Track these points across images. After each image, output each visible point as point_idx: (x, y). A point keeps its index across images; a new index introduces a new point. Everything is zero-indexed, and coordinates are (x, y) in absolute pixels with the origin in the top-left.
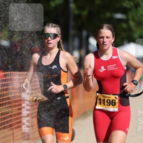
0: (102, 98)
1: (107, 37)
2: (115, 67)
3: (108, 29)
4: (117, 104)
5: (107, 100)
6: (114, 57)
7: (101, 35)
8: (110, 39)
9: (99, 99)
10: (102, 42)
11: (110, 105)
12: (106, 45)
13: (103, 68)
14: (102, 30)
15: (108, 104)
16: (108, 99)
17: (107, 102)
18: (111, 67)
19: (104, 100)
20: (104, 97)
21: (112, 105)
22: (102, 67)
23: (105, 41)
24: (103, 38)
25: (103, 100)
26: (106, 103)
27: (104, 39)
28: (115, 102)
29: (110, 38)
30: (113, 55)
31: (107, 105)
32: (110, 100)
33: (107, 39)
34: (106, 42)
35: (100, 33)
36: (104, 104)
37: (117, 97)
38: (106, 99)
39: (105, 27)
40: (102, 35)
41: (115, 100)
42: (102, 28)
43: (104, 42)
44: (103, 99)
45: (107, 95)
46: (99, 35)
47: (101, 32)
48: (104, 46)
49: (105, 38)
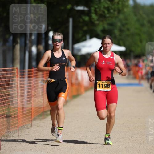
1: (109, 44)
2: (111, 63)
3: (109, 39)
6: (112, 57)
7: (105, 43)
9: (99, 84)
14: (105, 39)
17: (105, 86)
18: (109, 63)
19: (103, 85)
20: (102, 82)
22: (104, 62)
23: (107, 46)
24: (106, 44)
30: (111, 56)
31: (105, 88)
32: (106, 84)
33: (108, 45)
36: (103, 87)
37: (111, 82)
38: (104, 84)
39: (107, 37)
43: (106, 47)
47: (104, 41)
48: (107, 49)
49: (107, 44)
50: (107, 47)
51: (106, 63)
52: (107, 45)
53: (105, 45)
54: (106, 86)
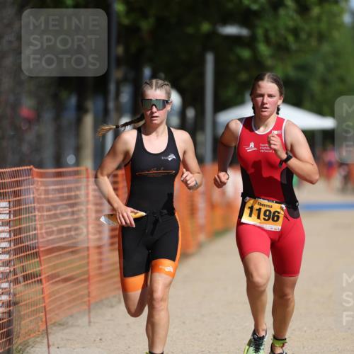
1: (270, 96)
3: (272, 82)
4: (281, 219)
5: (266, 211)
7: (259, 92)
8: (274, 99)
9: (249, 208)
10: (260, 104)
11: (268, 220)
12: (266, 108)
13: (253, 147)
14: (261, 83)
15: (267, 218)
16: (266, 208)
17: (265, 214)
18: (266, 148)
19: (259, 210)
20: (260, 204)
21: (273, 220)
23: (265, 101)
24: (262, 96)
26: (262, 216)
27: (263, 99)
29: (274, 96)
31: (264, 219)
32: (270, 211)
33: (270, 99)
36: (259, 218)
37: (284, 206)
38: (263, 209)
39: (266, 77)
41: (279, 213)
42: (262, 79)
43: (263, 104)
44: (258, 208)
45: (266, 202)
46: (256, 90)
47: (259, 86)
48: (264, 110)
49: (266, 96)
50: (265, 106)
51: (259, 150)
52: (266, 99)
53: (260, 99)
54: (269, 216)
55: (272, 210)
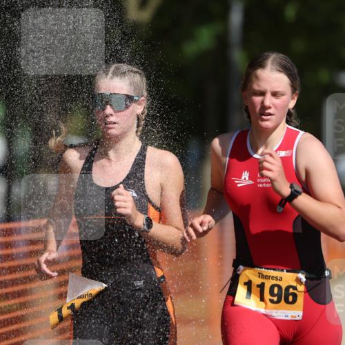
0: (257, 281)
1: (275, 94)
3: (279, 71)
4: (300, 300)
5: (272, 287)
6: (282, 153)
8: (284, 98)
9: (245, 284)
10: (258, 108)
12: (270, 114)
13: (247, 178)
14: (260, 72)
15: (275, 299)
16: (274, 282)
17: (271, 293)
21: (287, 301)
23: (267, 103)
24: (263, 94)
25: (258, 286)
26: (267, 296)
27: (264, 100)
28: (295, 291)
29: (282, 95)
31: (272, 301)
32: (279, 287)
34: (270, 108)
35: (254, 78)
37: (302, 277)
39: (269, 63)
40: (259, 86)
41: (295, 288)
42: (262, 66)
43: (264, 107)
44: (259, 283)
45: (272, 273)
46: (251, 86)
48: (264, 117)
49: (269, 95)
50: (267, 111)
51: (256, 183)
52: (269, 100)
53: (257, 100)
54: (279, 296)
55: (284, 285)
